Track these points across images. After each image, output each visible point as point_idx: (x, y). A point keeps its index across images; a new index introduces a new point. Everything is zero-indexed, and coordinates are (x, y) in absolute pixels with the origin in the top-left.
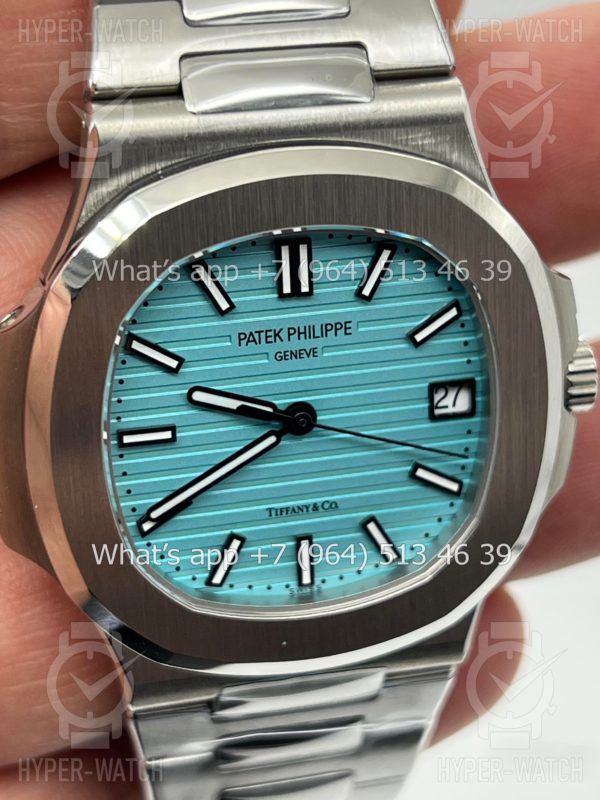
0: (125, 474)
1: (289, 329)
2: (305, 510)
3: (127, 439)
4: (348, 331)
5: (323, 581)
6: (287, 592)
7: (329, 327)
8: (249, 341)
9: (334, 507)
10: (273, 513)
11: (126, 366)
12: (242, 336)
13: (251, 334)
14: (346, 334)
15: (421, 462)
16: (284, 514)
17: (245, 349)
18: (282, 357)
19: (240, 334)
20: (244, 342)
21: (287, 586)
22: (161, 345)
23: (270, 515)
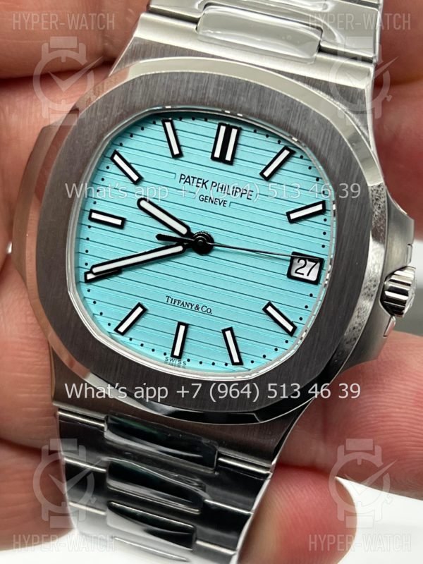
0: (88, 239)
1: (213, 182)
2: (190, 306)
3: (94, 216)
4: (250, 197)
5: (189, 360)
6: (164, 358)
7: (238, 190)
9: (209, 312)
10: (170, 299)
11: (108, 170)
12: (183, 177)
13: (189, 177)
15: (273, 303)
16: (176, 304)
17: (182, 185)
18: (204, 199)
19: (182, 175)
20: (182, 181)
21: (165, 354)
22: (133, 165)
23: (167, 301)
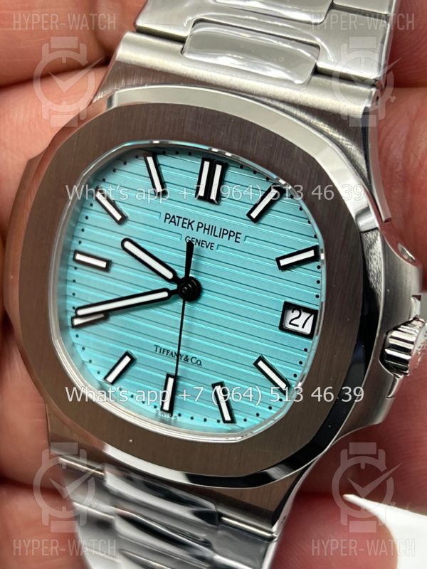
1: (199, 223)
4: (238, 240)
7: (225, 232)
10: (158, 349)
11: (91, 208)
12: (168, 216)
14: (236, 241)
15: (264, 357)
17: (167, 225)
20: (168, 221)
22: (116, 203)
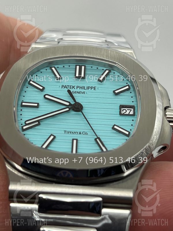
0: (21, 115)
2: (76, 133)
8: (65, 87)
9: (86, 134)
12: (63, 86)
14: (94, 90)
16: (69, 133)
20: (63, 88)
23: (65, 133)
